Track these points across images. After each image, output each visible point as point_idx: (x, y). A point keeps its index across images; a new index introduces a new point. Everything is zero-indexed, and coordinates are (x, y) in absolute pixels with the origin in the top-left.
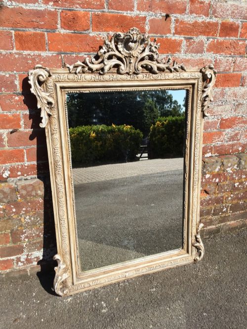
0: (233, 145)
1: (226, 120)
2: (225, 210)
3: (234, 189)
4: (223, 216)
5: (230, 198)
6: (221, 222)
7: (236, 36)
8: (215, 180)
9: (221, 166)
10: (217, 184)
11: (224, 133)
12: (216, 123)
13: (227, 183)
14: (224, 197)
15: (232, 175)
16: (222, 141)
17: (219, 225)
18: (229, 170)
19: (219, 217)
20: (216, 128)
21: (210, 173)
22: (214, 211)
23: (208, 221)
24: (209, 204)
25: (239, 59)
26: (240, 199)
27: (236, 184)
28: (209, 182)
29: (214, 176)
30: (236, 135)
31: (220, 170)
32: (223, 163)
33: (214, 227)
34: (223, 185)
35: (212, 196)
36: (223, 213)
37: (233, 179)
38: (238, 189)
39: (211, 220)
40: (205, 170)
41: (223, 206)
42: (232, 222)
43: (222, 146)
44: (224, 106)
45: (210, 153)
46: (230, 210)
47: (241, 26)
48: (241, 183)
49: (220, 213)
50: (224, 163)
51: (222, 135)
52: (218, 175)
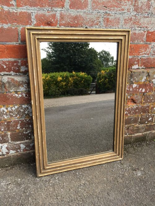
1: (152, 33)
2: (150, 119)
4: (148, 124)
6: (147, 130)
8: (142, 90)
9: (147, 77)
10: (144, 94)
11: (150, 46)
12: (142, 35)
13: (152, 94)
14: (150, 107)
16: (148, 54)
17: (146, 133)
19: (145, 125)
20: (143, 40)
21: (137, 82)
22: (141, 119)
23: (135, 128)
24: (136, 113)
28: (136, 91)
29: (141, 86)
31: (146, 80)
32: (148, 73)
33: (141, 134)
34: (149, 95)
35: (138, 105)
36: (149, 122)
39: (137, 127)
40: (132, 80)
41: (149, 116)
43: (148, 59)
44: (150, 18)
45: (137, 65)
49: (146, 122)
50: (150, 74)
51: (148, 48)
52: (144, 85)
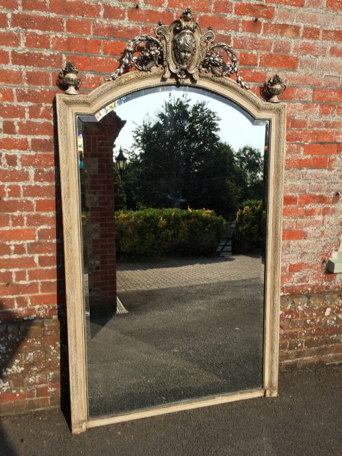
0: (302, 286)
1: (294, 265)
2: (300, 345)
3: (307, 325)
4: (298, 351)
5: (303, 334)
6: (298, 356)
7: (296, 204)
8: (288, 317)
9: (292, 304)
10: (290, 320)
11: (293, 276)
12: (285, 268)
13: (299, 319)
14: (298, 333)
15: (303, 312)
16: (292, 283)
17: (296, 359)
18: (300, 308)
19: (295, 351)
20: (286, 272)
21: (282, 310)
22: (289, 345)
23: (284, 355)
24: (284, 338)
25: (300, 220)
26: (313, 335)
27: (308, 321)
28: (282, 318)
29: (287, 313)
30: (305, 277)
31: (291, 307)
32: (293, 301)
33: (291, 361)
34: (296, 321)
35: (286, 330)
36: (298, 347)
37: (305, 316)
38: (310, 325)
39: (287, 353)
41: (298, 341)
42: (309, 358)
43: (292, 286)
44: (291, 255)
45: (282, 293)
46: (305, 345)
47: (298, 197)
48: (312, 320)
49: (296, 348)
51: (292, 278)
52: (290, 312)
